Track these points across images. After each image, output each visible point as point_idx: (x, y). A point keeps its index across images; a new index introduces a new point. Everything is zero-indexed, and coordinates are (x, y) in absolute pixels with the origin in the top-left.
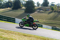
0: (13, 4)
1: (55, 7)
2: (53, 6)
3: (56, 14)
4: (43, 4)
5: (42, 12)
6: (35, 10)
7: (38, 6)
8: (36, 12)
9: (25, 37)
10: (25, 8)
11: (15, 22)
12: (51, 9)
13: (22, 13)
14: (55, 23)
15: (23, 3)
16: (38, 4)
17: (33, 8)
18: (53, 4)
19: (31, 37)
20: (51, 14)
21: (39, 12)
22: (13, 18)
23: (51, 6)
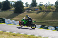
0: (2, 5)
1: (43, 7)
2: (41, 6)
3: (44, 14)
4: (31, 4)
5: (31, 12)
6: (24, 10)
7: (27, 6)
8: (25, 12)
9: (14, 37)
10: (15, 9)
11: (4, 23)
12: (40, 9)
13: (11, 13)
14: (43, 22)
15: (13, 4)
16: (27, 5)
17: (22, 8)
18: (41, 4)
19: (20, 36)
20: (40, 13)
21: (28, 12)
22: (3, 19)
23: (39, 6)
